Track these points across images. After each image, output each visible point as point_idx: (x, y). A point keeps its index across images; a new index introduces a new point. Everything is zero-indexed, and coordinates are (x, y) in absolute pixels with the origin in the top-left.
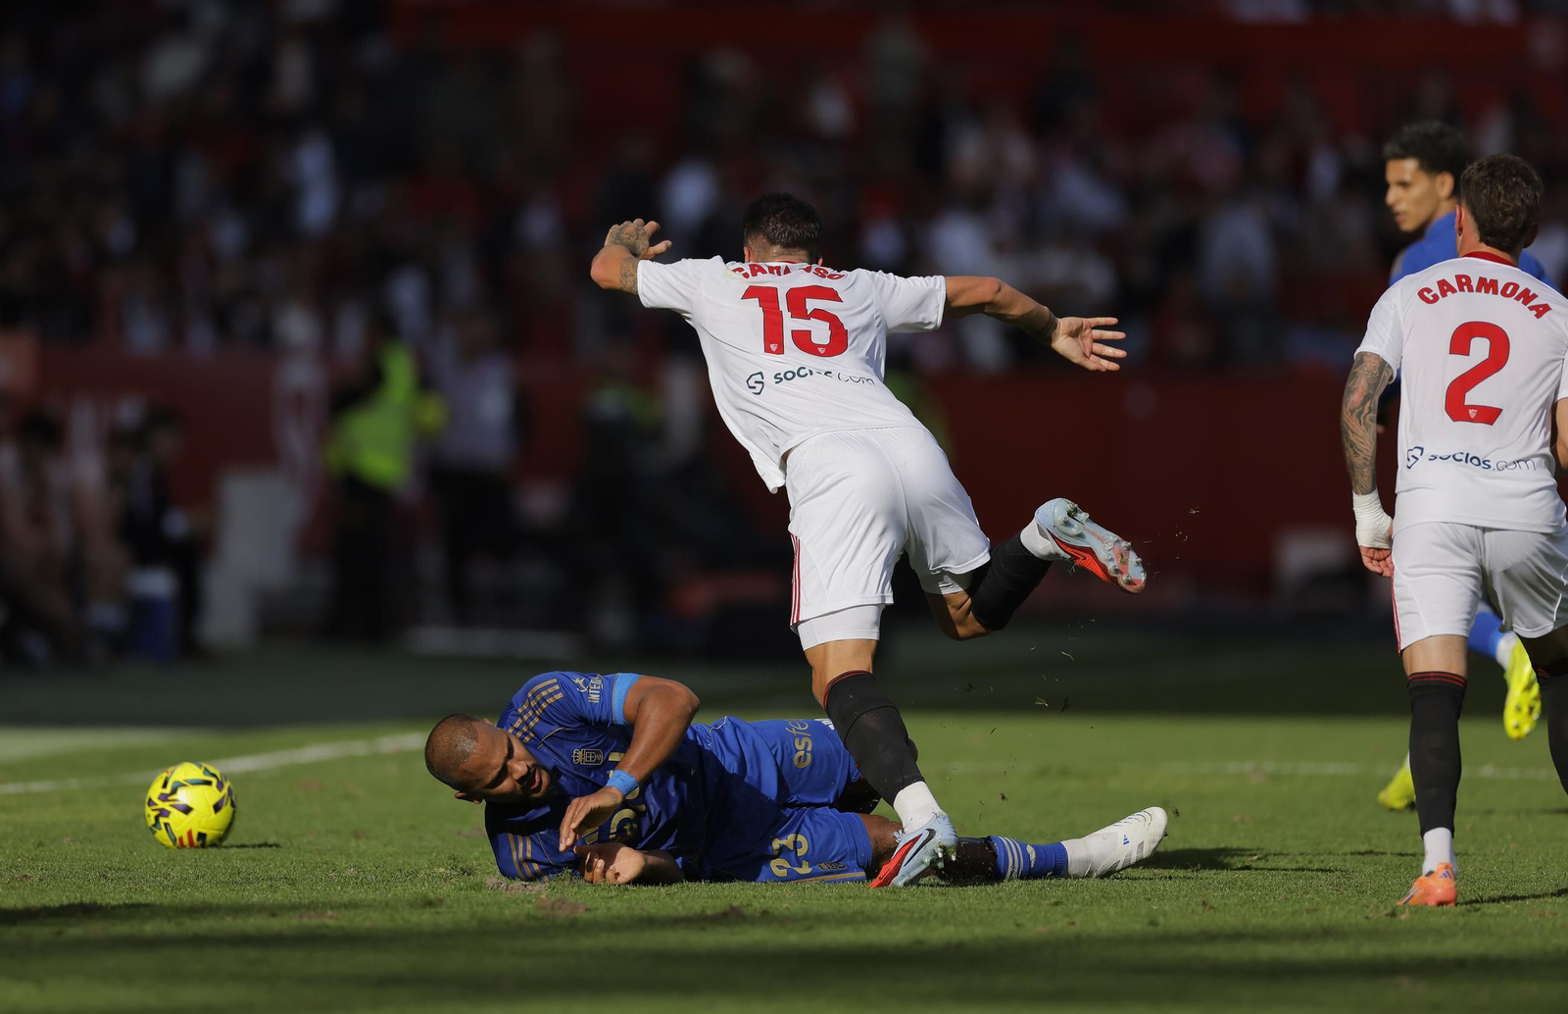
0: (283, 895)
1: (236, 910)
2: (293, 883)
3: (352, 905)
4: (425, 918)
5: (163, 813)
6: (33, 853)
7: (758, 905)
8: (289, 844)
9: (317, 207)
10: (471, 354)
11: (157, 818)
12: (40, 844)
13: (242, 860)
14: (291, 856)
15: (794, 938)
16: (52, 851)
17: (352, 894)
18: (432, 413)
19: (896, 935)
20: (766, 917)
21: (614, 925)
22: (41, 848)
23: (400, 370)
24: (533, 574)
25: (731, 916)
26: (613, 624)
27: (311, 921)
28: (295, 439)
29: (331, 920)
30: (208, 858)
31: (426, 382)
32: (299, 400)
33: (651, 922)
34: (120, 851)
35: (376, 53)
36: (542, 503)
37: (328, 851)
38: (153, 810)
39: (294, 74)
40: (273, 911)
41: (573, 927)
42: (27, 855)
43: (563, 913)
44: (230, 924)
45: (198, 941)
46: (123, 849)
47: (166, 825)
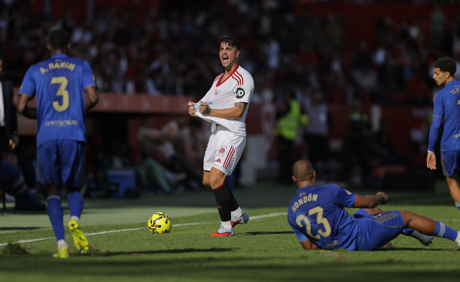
0: (263, 255)
1: (250, 259)
2: (266, 251)
3: (283, 258)
4: (303, 262)
5: (154, 229)
6: (193, 242)
7: (398, 259)
8: (265, 240)
9: (273, 62)
10: (315, 103)
11: (153, 231)
12: (195, 240)
13: (252, 245)
14: (266, 244)
15: (408, 268)
16: (199, 242)
17: (283, 254)
18: (305, 119)
19: (437, 268)
20: (400, 262)
21: (357, 264)
22: (195, 241)
23: (295, 107)
24: (334, 164)
25: (390, 262)
26: (357, 179)
27: (271, 262)
28: (267, 126)
29: (277, 262)
30: (242, 244)
31: (303, 111)
32: (268, 115)
33: (367, 263)
34: (218, 242)
35: (290, 18)
36: (336, 145)
37: (276, 242)
38: (151, 230)
39: (266, 24)
40: (261, 259)
41: (345, 264)
42: (192, 243)
43: (342, 261)
44: (249, 263)
45: (239, 268)
46: (218, 241)
47: (156, 232)
